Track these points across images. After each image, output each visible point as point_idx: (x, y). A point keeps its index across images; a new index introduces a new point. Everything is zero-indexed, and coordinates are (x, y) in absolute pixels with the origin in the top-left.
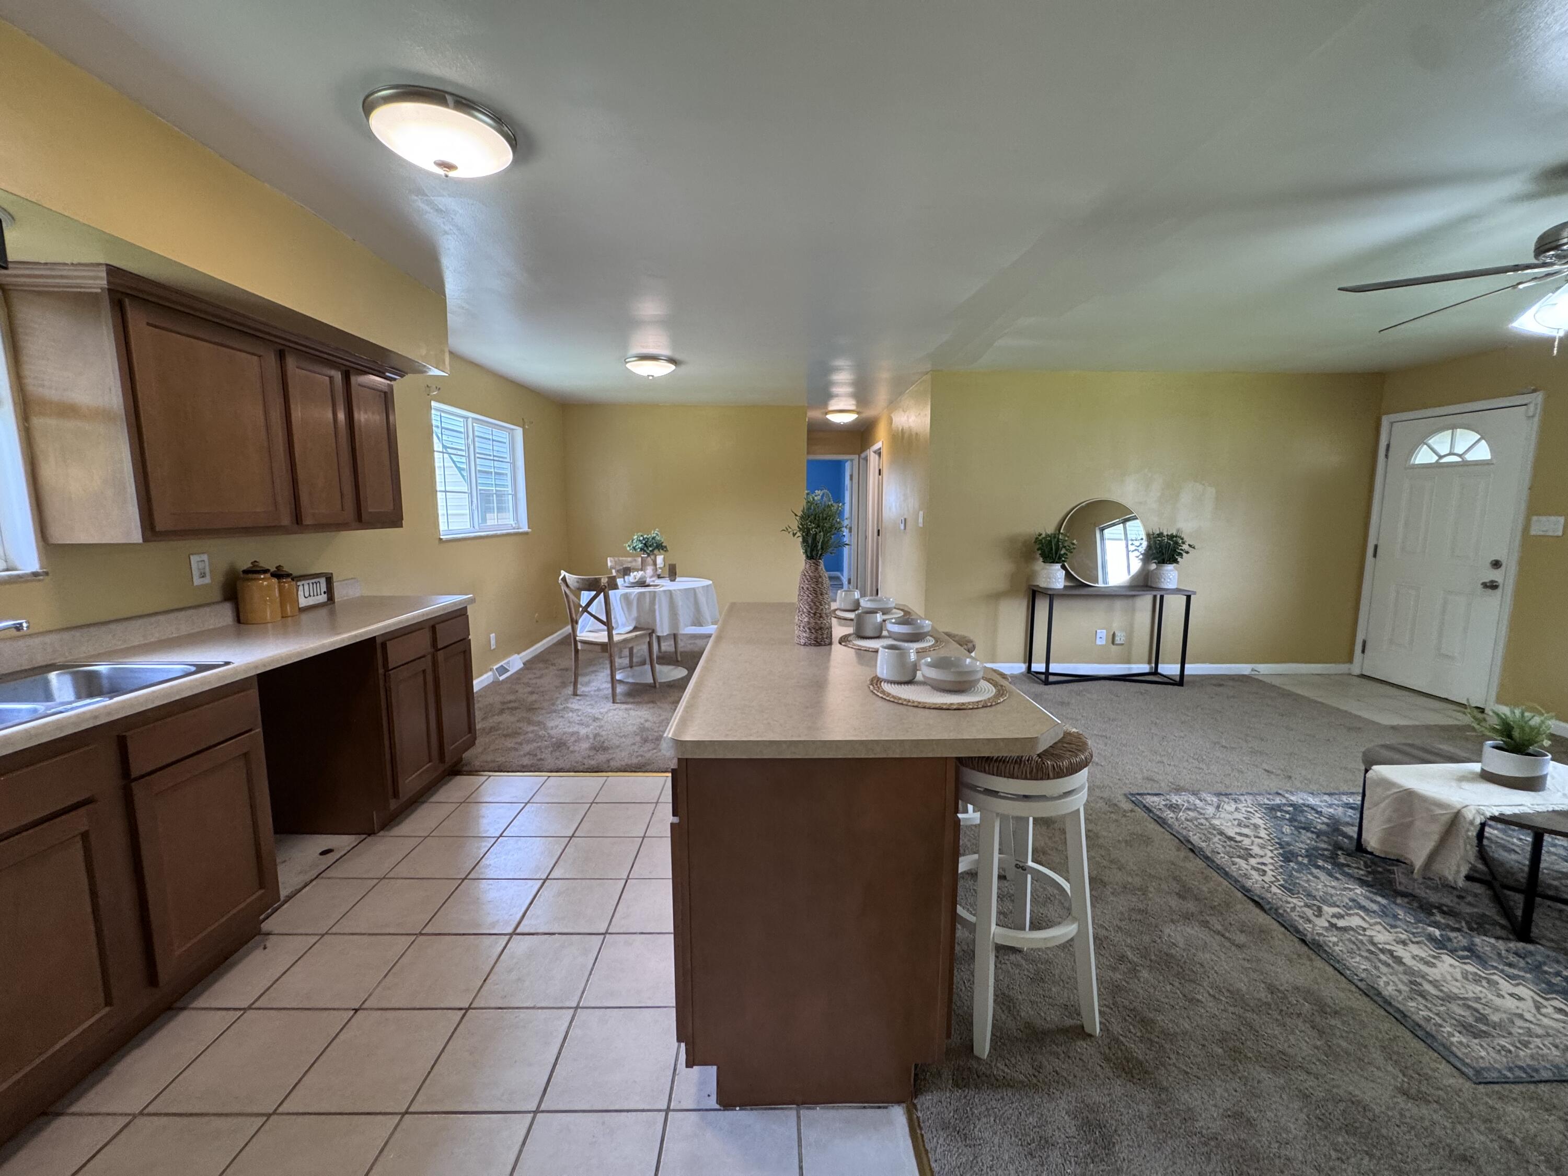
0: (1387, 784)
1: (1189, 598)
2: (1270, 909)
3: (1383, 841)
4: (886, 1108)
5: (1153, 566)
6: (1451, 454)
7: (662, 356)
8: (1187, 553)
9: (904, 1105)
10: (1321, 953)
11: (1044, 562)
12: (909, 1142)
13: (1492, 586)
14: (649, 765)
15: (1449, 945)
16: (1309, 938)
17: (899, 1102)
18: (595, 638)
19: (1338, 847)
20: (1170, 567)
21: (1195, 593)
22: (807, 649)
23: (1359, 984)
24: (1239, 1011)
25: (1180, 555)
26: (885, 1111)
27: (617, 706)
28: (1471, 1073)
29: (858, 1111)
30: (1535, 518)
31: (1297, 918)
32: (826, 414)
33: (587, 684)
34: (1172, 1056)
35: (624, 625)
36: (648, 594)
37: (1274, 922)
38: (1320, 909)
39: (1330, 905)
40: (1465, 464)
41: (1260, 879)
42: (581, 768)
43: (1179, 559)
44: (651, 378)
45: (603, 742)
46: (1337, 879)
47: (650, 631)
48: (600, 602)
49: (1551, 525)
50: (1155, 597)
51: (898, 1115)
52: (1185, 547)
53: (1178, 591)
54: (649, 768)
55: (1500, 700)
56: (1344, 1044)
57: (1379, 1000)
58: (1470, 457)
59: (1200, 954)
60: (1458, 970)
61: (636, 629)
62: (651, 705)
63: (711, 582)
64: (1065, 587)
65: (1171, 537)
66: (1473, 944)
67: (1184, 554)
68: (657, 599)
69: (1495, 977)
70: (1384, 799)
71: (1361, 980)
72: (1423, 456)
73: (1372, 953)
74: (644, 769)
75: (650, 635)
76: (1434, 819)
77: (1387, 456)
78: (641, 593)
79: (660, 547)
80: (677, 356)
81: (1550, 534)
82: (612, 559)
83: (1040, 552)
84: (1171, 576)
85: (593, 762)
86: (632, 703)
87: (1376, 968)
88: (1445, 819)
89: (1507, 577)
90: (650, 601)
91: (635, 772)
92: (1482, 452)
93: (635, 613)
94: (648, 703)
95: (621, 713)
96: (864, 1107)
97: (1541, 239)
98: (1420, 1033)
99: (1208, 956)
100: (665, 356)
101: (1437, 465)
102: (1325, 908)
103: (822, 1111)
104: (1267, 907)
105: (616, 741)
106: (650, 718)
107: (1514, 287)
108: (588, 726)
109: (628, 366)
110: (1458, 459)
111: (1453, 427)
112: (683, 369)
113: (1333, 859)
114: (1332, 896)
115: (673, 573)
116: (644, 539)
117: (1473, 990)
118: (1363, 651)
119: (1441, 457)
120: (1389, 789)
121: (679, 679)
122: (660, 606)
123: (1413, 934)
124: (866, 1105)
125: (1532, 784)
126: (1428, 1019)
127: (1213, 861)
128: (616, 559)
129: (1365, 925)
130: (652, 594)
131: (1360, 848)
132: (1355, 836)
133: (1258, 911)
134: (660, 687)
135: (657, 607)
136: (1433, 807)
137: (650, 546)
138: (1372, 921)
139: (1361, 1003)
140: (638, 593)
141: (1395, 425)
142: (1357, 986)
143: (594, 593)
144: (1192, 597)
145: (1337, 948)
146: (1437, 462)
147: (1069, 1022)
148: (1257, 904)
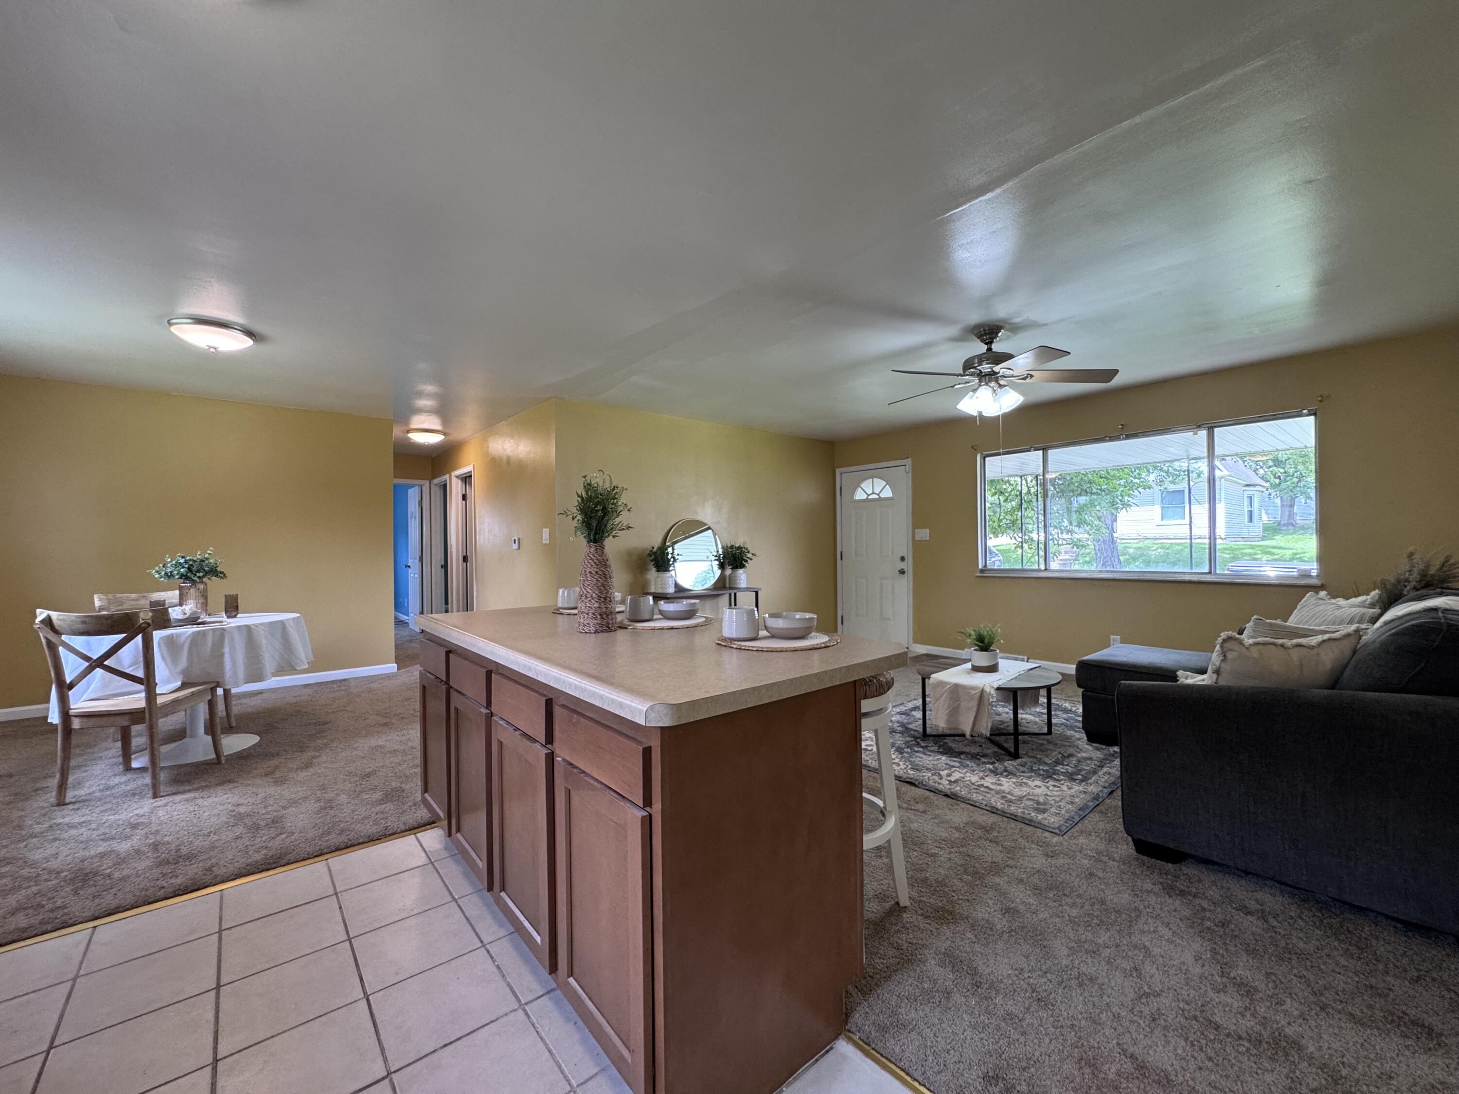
0: (941, 684)
1: (757, 593)
2: (919, 783)
3: (948, 721)
4: (831, 1048)
5: (728, 571)
6: (873, 493)
7: (237, 324)
8: (751, 559)
9: (843, 1036)
10: (959, 799)
11: (658, 571)
12: (869, 1061)
13: (902, 572)
14: (286, 854)
15: (998, 771)
16: (949, 793)
17: (836, 1037)
18: (113, 705)
19: (916, 738)
20: (741, 571)
21: (760, 589)
22: (600, 635)
23: (986, 808)
24: (956, 849)
25: (746, 561)
26: (833, 1051)
27: (163, 801)
28: (1057, 831)
29: (814, 1068)
30: (916, 530)
31: (933, 784)
32: (408, 432)
33: (79, 784)
34: (953, 894)
35: (168, 682)
36: (211, 632)
37: (925, 791)
38: (940, 775)
39: (943, 770)
40: (880, 499)
41: (899, 768)
42: (161, 893)
43: (747, 565)
44: (213, 350)
45: (178, 851)
46: (930, 755)
47: (213, 685)
48: (137, 647)
49: (924, 534)
50: (730, 595)
51: (843, 1047)
52: (749, 555)
53: (747, 589)
54: (291, 857)
55: (916, 641)
56: (1008, 844)
57: (998, 812)
58: (883, 495)
59: (912, 825)
60: (1011, 783)
61: (184, 685)
62: (227, 787)
63: (298, 615)
64: (675, 592)
65: (739, 548)
66: (1006, 767)
67: (749, 561)
68: (226, 642)
69: (1024, 781)
70: (943, 694)
71: (986, 805)
72: (860, 495)
73: (977, 789)
74: (283, 862)
75: (213, 690)
76: (971, 698)
77: (841, 494)
78: (198, 632)
79: (214, 572)
80: (257, 327)
81: (924, 539)
82: (102, 596)
83: (653, 563)
84: (743, 577)
85: (178, 881)
86: (190, 791)
87: (985, 796)
88: (978, 696)
89: (908, 566)
90: (214, 645)
91: (268, 870)
92: (888, 493)
93: (183, 663)
94: (223, 783)
95: (180, 807)
96: (817, 1060)
97: (966, 362)
98: (1026, 822)
99: (916, 824)
100: (241, 325)
101: (867, 500)
102: (941, 773)
103: (790, 1089)
104: (917, 783)
105: (198, 843)
106: (242, 801)
107: (952, 387)
108: (127, 838)
109: (173, 329)
110: (877, 497)
111: (872, 477)
112: (262, 348)
113: (918, 745)
114: (937, 765)
115: (232, 607)
116: (186, 562)
117: (1024, 791)
118: (842, 623)
119: (868, 495)
120: (943, 688)
121: (249, 748)
122: (232, 648)
123: (983, 771)
124: (816, 1057)
125: (992, 669)
126: (1024, 813)
127: (869, 767)
128: (110, 596)
129: (963, 776)
130: (218, 632)
131: (925, 735)
132: (921, 730)
133: (913, 788)
134: (227, 760)
135: (226, 650)
136: (970, 691)
137: (198, 571)
138: (964, 771)
139: (994, 818)
140: (193, 633)
141: (843, 475)
142: (987, 810)
143: (119, 637)
144: (759, 593)
145: (963, 793)
146: (867, 498)
147: (887, 906)
148: (911, 783)
